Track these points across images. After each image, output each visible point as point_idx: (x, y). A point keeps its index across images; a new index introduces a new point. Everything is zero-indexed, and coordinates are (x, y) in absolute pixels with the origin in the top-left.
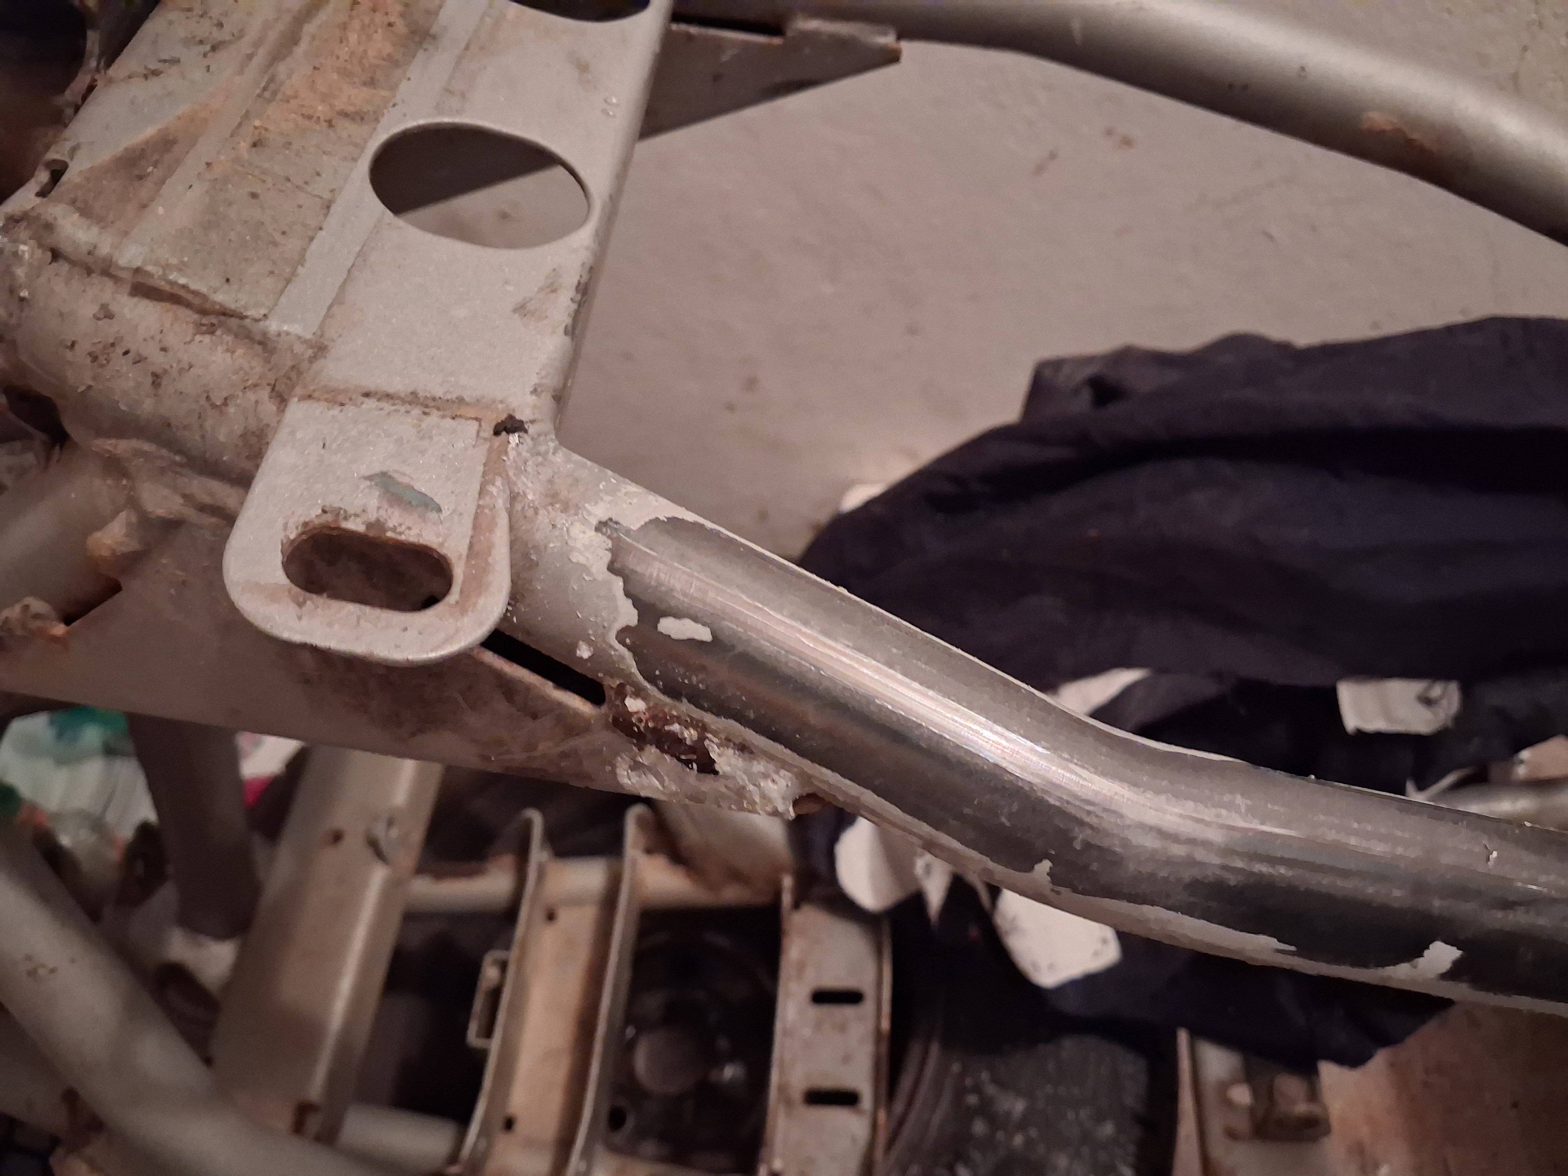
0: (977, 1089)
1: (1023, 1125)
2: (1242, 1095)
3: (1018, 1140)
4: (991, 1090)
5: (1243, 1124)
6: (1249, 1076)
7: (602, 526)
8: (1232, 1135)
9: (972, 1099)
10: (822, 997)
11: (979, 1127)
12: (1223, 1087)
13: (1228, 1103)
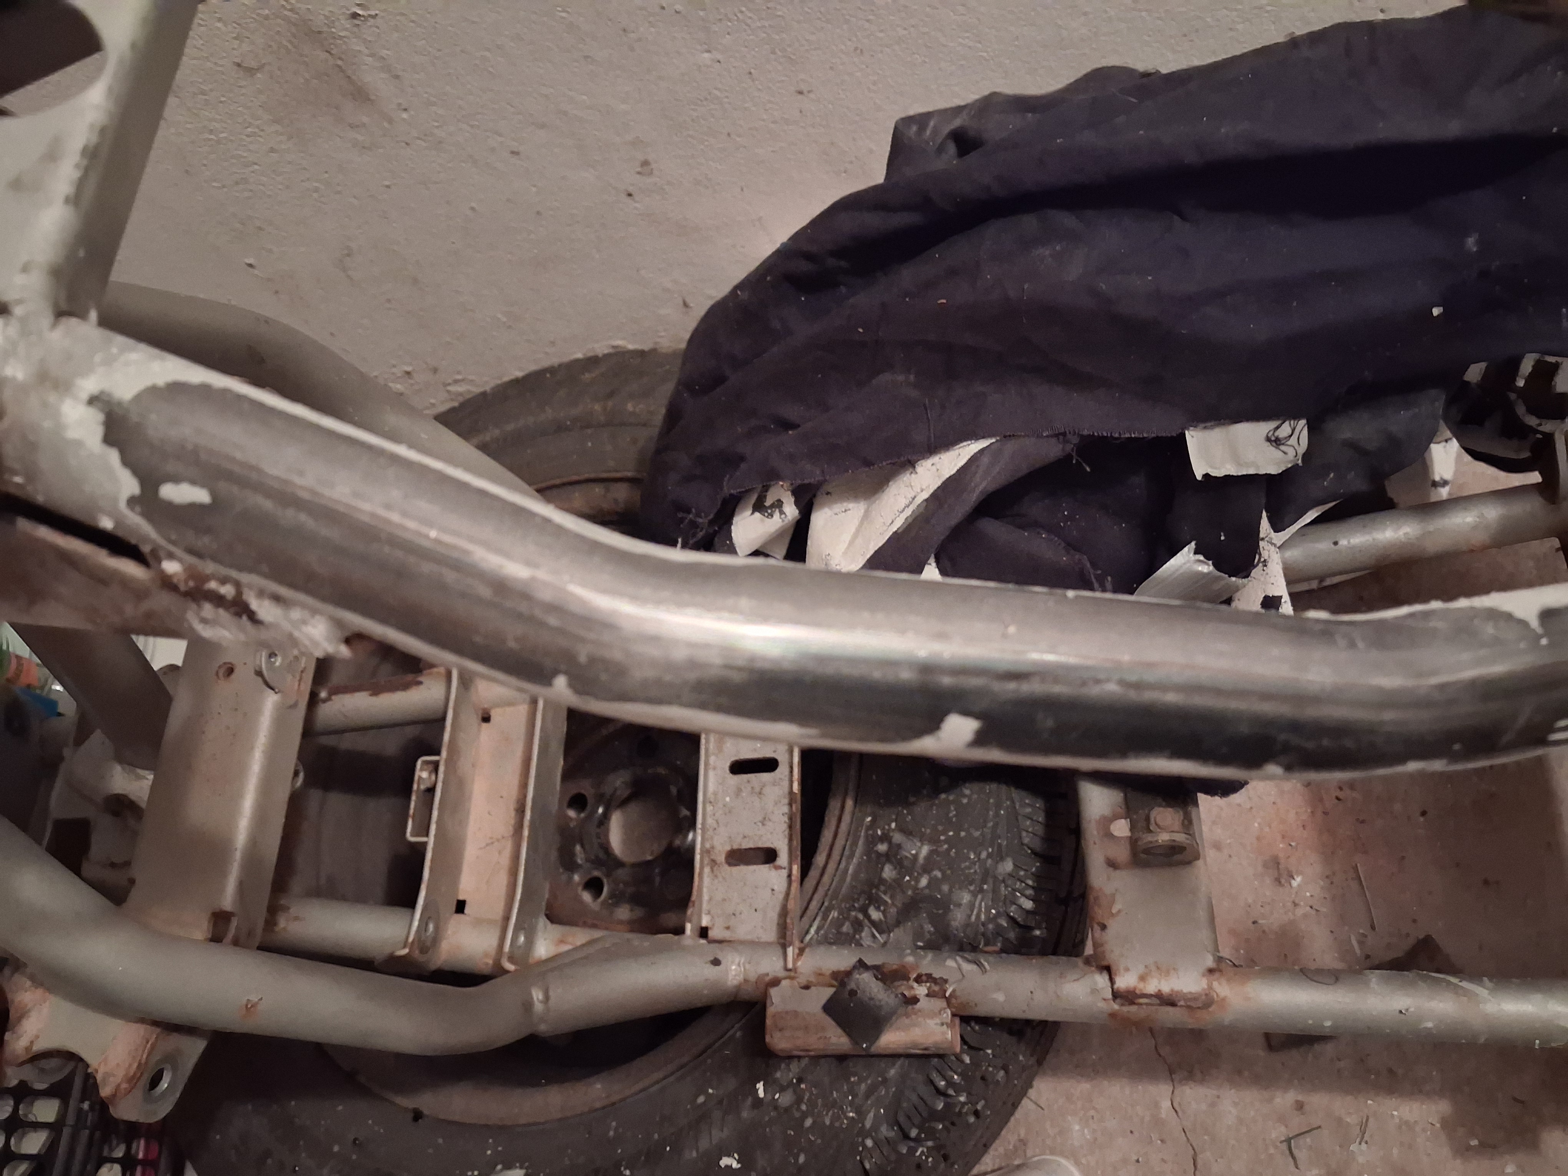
0: (886, 838)
1: (927, 869)
2: (1121, 828)
3: (924, 882)
4: (897, 838)
5: (1122, 854)
6: (1129, 811)
7: (93, 401)
8: (1112, 864)
9: (882, 848)
10: (740, 767)
11: (888, 872)
12: (1106, 822)
13: (1109, 835)
